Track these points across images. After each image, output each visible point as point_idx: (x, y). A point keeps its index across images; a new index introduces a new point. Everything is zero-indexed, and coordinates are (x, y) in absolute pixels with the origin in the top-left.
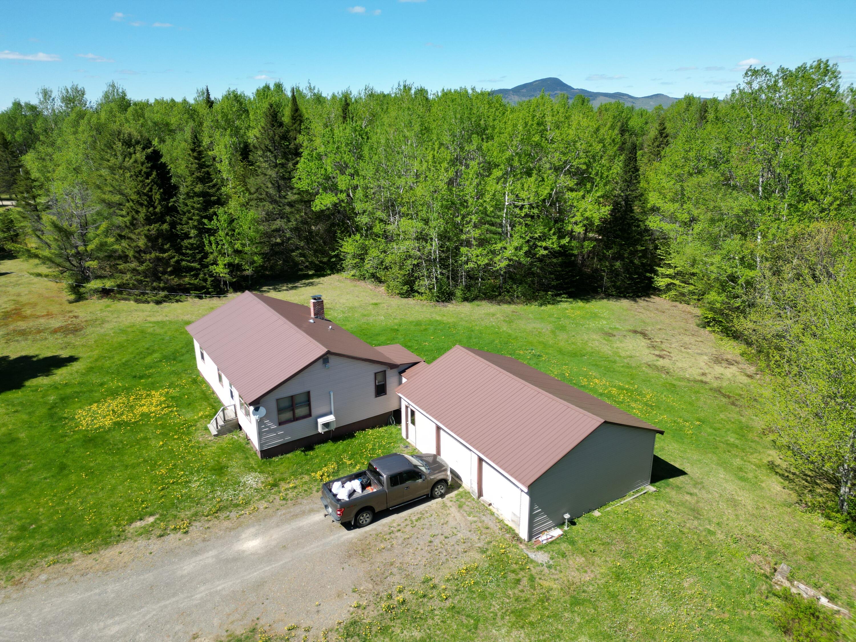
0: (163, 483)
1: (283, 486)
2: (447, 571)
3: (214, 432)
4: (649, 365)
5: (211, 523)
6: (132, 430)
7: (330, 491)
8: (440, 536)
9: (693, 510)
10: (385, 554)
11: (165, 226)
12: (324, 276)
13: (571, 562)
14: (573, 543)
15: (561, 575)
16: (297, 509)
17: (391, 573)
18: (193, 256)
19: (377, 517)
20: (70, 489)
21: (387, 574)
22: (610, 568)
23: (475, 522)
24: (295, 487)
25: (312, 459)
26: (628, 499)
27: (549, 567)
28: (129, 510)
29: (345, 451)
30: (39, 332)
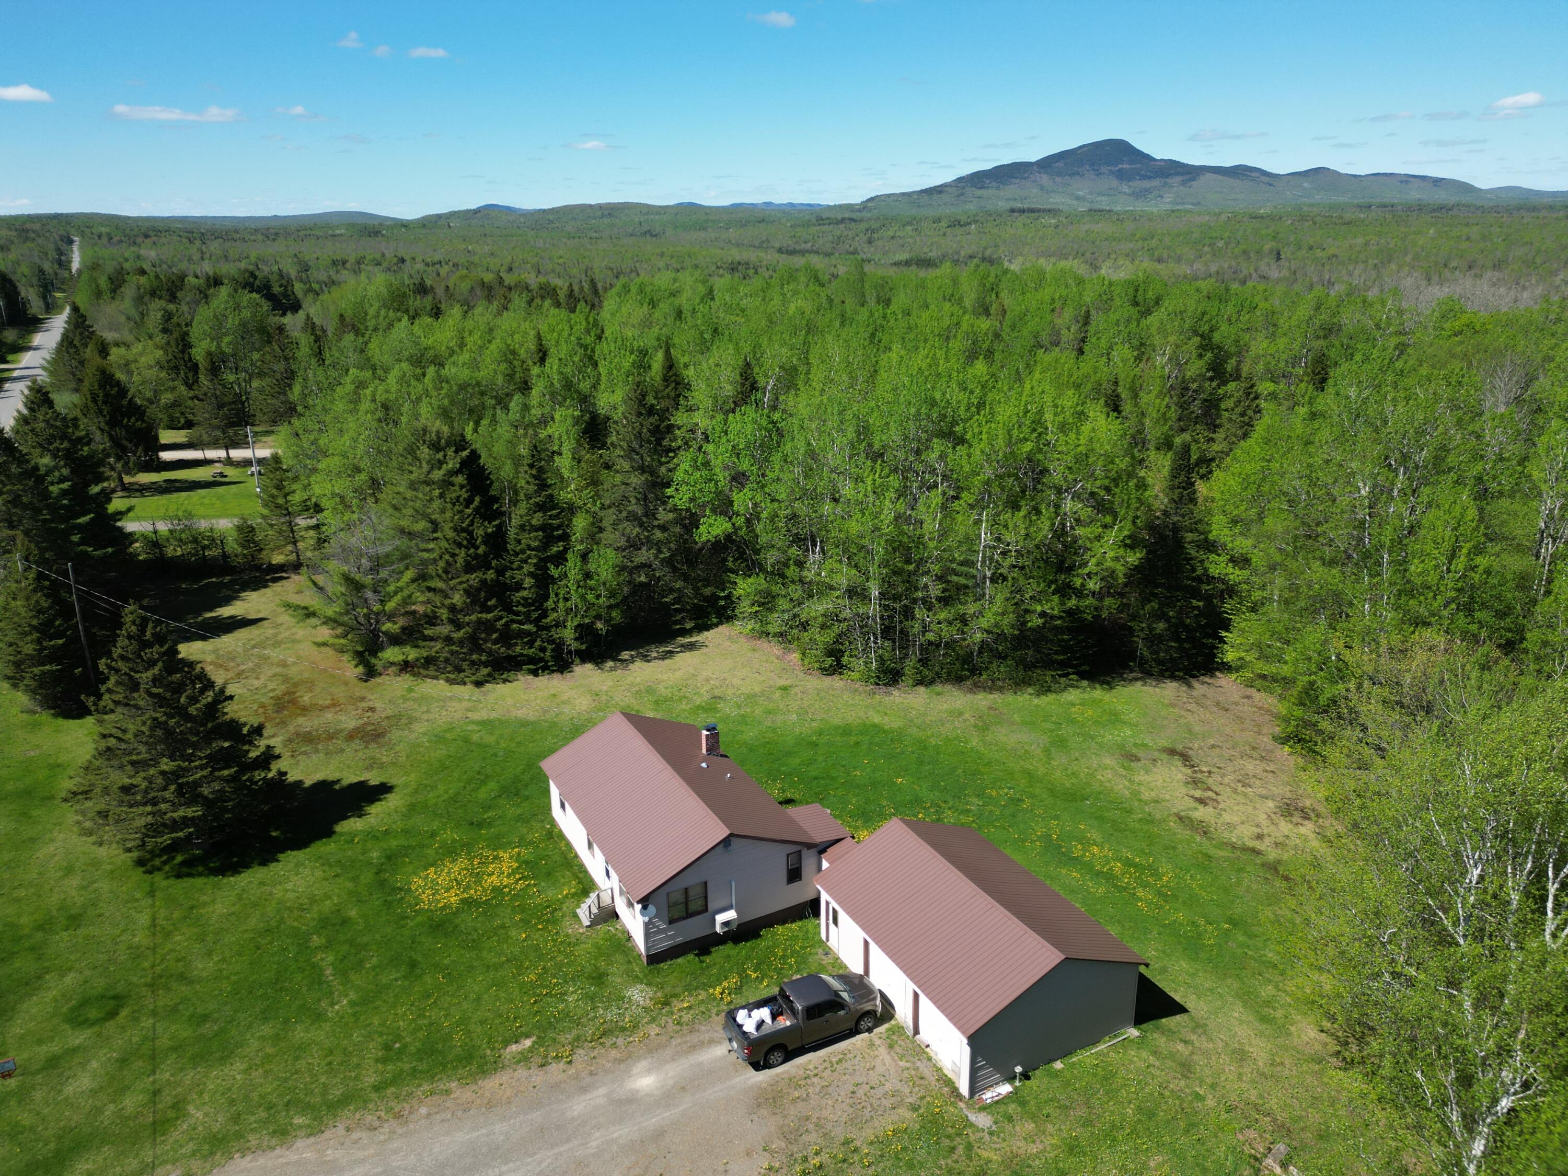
0: (534, 995)
1: (677, 1005)
2: (870, 1131)
3: (586, 922)
4: (1180, 818)
5: (596, 1052)
6: (485, 913)
7: (734, 1020)
8: (864, 1086)
9: (1183, 1065)
10: (800, 1105)
11: (491, 575)
12: (708, 628)
13: (1018, 1128)
14: (1023, 1103)
15: (1004, 1145)
16: (694, 1038)
17: (807, 1131)
18: (528, 615)
19: (789, 1055)
20: (428, 996)
21: (801, 1131)
22: (1064, 1139)
23: (908, 1069)
24: (690, 1008)
25: (708, 967)
26: (1102, 1047)
27: (991, 1133)
28: (501, 1029)
29: (748, 958)
30: (331, 737)
